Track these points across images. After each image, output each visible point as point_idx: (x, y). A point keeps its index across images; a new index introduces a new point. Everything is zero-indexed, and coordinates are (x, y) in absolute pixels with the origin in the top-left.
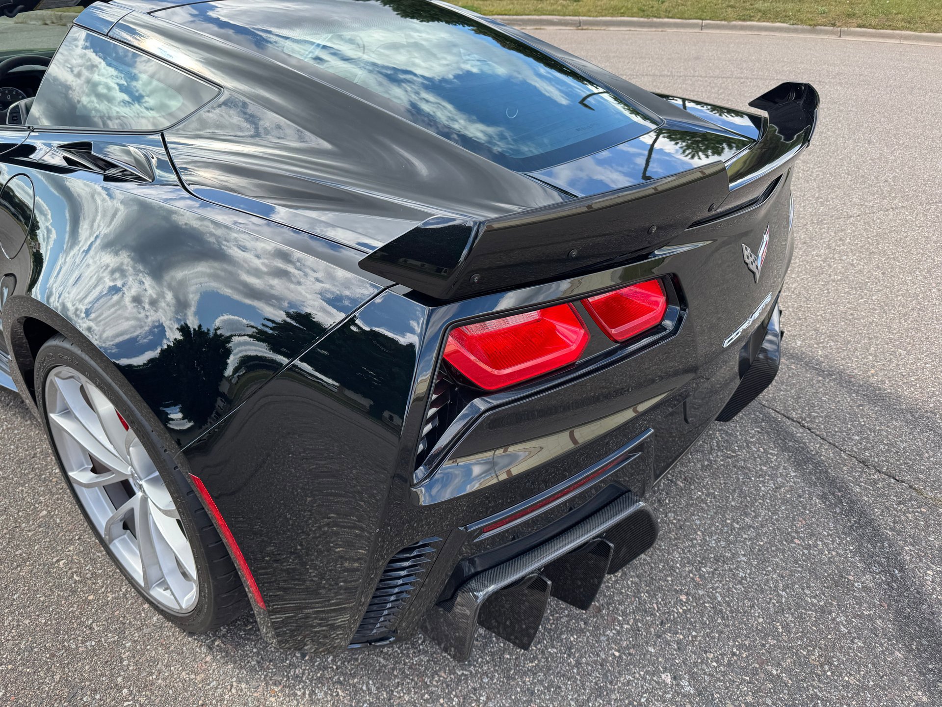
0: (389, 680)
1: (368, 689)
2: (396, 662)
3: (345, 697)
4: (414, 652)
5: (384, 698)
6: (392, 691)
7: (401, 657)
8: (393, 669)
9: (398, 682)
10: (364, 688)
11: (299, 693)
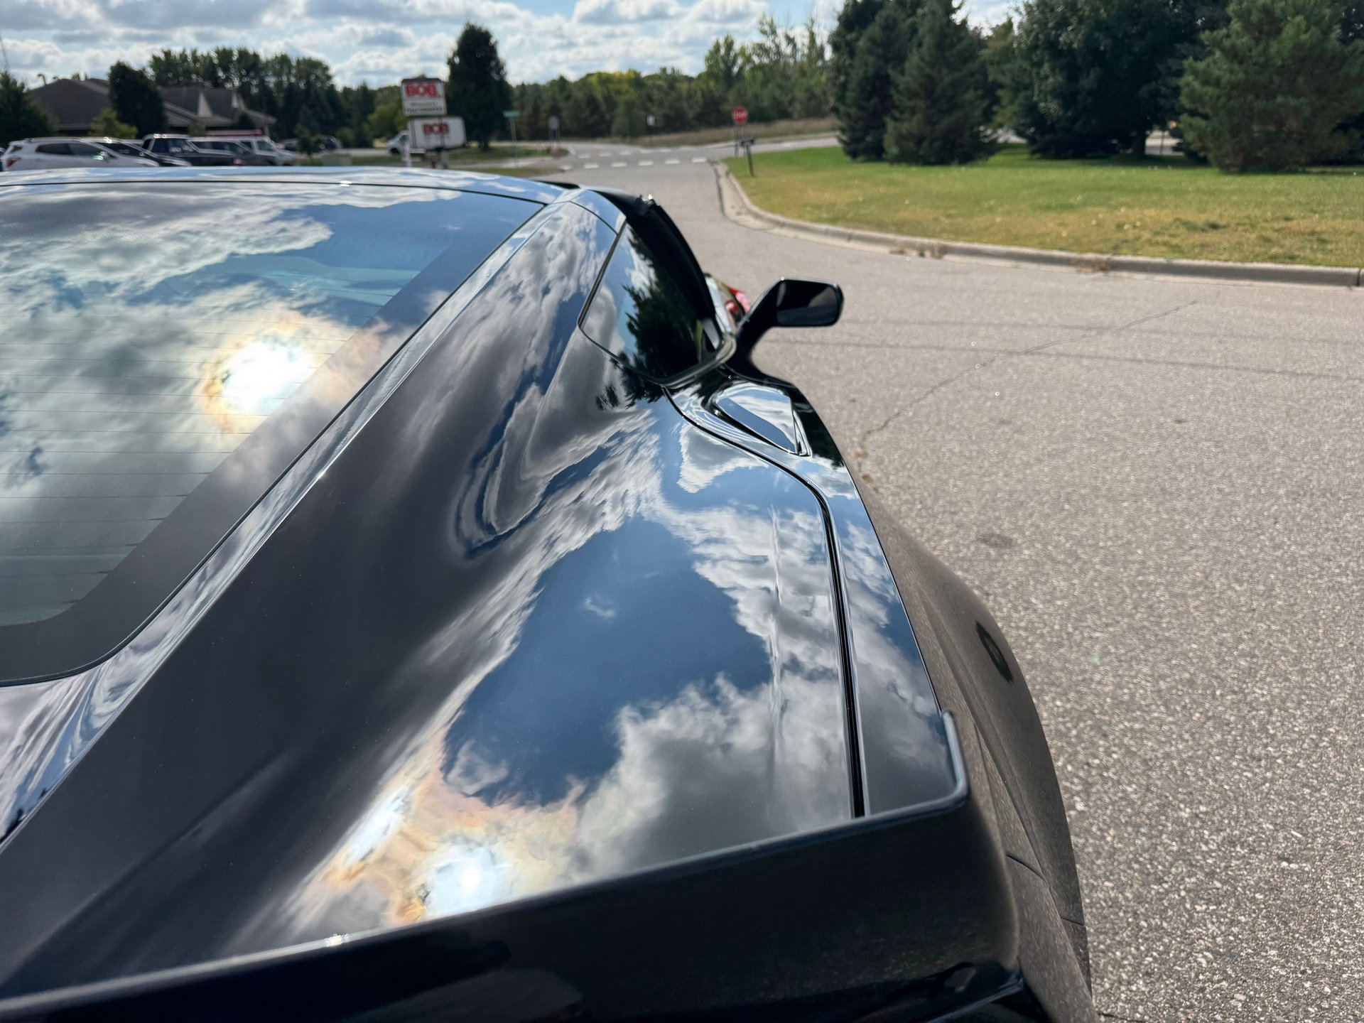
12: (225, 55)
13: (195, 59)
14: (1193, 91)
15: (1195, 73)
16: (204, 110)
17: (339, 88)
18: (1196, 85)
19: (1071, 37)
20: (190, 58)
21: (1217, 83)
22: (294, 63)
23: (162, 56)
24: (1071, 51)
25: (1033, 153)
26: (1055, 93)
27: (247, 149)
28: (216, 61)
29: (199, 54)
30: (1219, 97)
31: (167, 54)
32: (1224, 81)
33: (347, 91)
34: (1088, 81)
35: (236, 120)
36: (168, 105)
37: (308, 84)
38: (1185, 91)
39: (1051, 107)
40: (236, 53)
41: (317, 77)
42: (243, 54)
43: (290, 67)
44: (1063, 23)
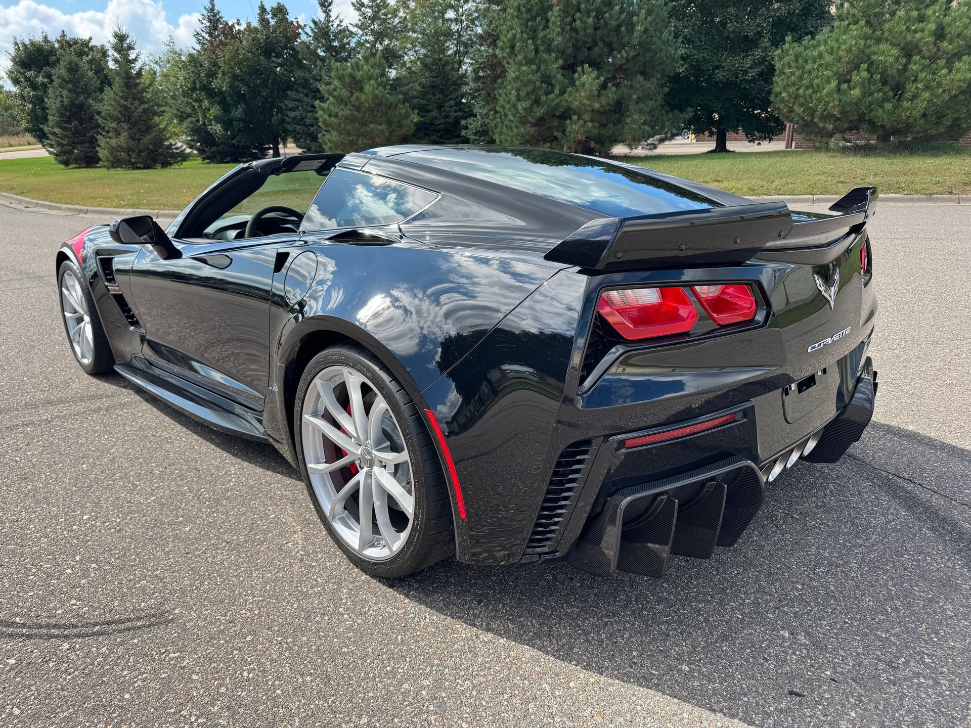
0: (548, 621)
1: (532, 625)
2: (554, 611)
3: (514, 628)
4: (568, 606)
5: (545, 630)
6: (552, 627)
7: (557, 608)
8: (551, 615)
9: (556, 622)
10: (529, 624)
11: (478, 624)
14: (325, 120)
15: (323, 109)
18: (326, 116)
19: (221, 83)
21: (336, 116)
24: (221, 93)
25: (204, 159)
26: (217, 119)
30: (340, 124)
32: (340, 114)
34: (238, 112)
38: (321, 119)
39: (217, 128)
44: (211, 75)
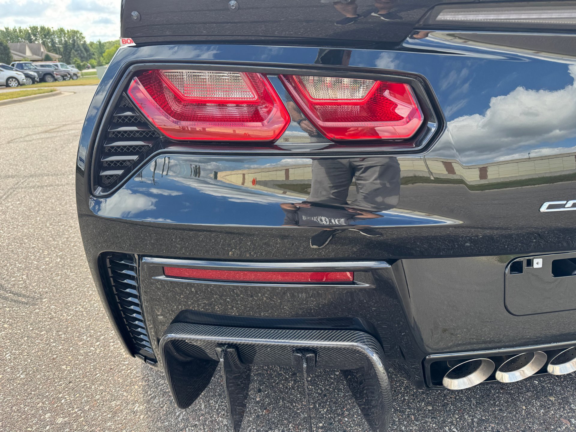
0: (194, 419)
1: (179, 416)
2: (209, 413)
3: (164, 411)
4: (224, 415)
5: (180, 427)
6: (187, 427)
7: (215, 412)
8: (202, 415)
9: (196, 425)
10: (177, 414)
11: (149, 393)
12: (34, 29)
13: (20, 31)
16: (28, 53)
17: (88, 42)
20: (18, 31)
22: (66, 32)
23: (5, 30)
27: (56, 68)
28: (30, 31)
29: (22, 28)
31: (7, 29)
33: (92, 44)
35: (44, 57)
36: (12, 51)
37: (74, 40)
40: (39, 27)
41: (77, 38)
42: (43, 28)
43: (65, 34)
